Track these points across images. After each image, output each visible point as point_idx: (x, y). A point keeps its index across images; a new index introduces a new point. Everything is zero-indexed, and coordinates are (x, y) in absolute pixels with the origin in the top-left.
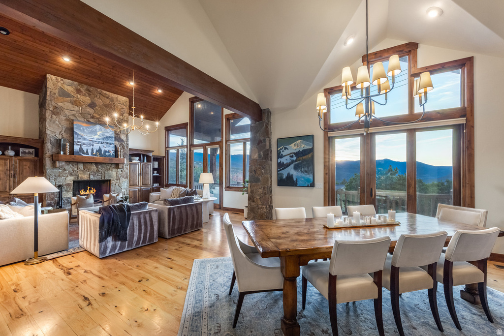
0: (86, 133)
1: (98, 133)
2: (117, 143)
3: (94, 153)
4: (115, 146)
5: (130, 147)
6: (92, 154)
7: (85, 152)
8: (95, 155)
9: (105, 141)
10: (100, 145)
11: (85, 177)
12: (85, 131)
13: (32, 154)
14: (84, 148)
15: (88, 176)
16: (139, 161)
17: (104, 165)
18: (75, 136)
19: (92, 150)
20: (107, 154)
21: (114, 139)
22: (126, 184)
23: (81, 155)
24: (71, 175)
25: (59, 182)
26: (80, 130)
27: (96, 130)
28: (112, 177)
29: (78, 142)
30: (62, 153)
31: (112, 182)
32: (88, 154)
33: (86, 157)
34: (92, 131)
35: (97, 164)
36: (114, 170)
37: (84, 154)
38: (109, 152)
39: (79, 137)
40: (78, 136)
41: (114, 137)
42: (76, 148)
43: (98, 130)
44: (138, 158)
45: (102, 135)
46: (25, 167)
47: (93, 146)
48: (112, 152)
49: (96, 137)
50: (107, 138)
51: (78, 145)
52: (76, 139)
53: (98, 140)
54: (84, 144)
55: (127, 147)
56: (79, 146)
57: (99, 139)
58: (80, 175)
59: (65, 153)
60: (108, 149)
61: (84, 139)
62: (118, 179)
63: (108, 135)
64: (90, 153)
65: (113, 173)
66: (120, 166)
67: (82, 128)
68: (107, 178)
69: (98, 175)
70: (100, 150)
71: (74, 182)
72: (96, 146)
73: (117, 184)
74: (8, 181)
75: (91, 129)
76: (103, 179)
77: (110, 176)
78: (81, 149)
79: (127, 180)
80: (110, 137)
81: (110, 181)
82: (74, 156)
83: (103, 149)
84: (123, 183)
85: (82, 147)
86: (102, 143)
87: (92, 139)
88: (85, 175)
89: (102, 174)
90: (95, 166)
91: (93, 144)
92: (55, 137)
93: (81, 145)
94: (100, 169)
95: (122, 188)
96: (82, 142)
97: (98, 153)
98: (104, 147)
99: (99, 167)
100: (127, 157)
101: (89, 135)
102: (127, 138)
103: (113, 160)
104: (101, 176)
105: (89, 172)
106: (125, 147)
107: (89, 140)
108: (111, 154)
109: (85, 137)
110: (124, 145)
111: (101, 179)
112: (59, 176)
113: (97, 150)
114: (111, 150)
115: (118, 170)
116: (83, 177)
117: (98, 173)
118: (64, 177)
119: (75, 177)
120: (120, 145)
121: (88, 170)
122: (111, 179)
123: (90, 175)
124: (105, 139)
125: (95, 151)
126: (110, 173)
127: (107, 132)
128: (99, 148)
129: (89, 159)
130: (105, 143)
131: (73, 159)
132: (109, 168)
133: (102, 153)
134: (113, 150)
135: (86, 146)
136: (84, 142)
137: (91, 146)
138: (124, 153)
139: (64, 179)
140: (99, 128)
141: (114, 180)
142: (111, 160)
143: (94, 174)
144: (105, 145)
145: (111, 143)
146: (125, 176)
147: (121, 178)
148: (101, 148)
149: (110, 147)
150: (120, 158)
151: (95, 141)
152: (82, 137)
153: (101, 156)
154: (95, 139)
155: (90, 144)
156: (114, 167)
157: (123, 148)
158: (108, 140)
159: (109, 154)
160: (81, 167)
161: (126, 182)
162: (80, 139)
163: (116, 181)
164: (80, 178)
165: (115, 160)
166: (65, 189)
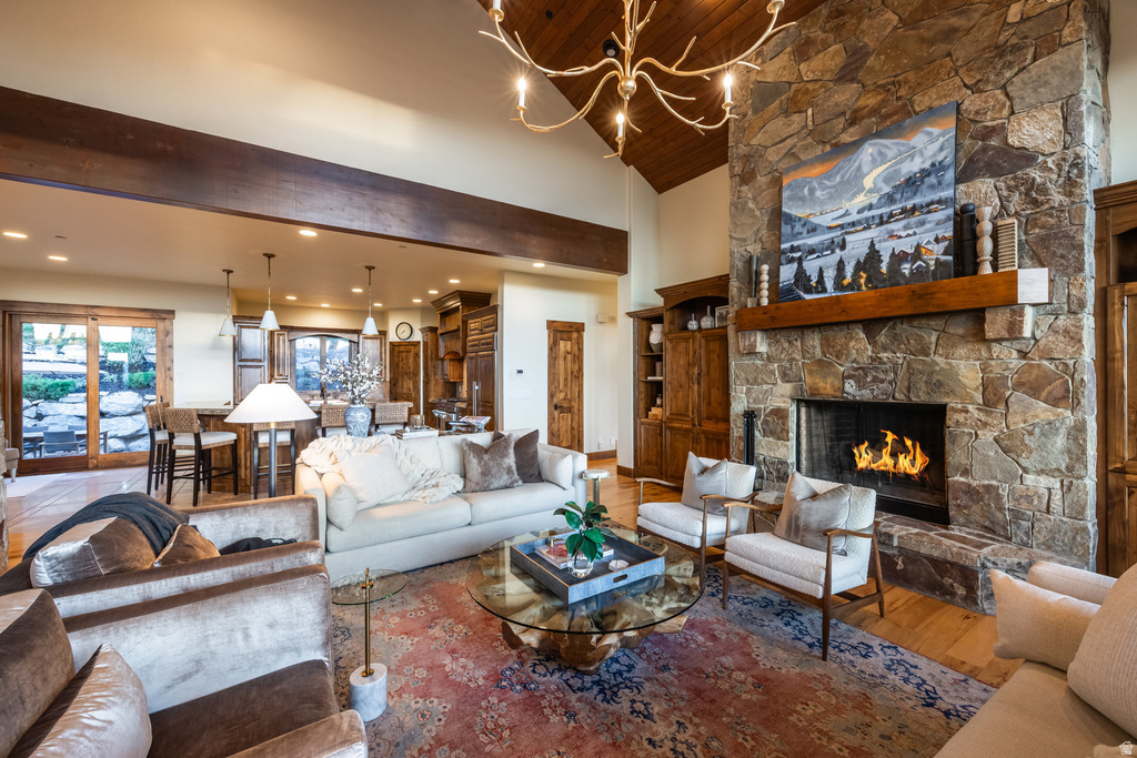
0: (823, 203)
1: (868, 182)
2: (984, 190)
3: (848, 280)
4: (962, 211)
6: (838, 285)
7: (813, 283)
8: (854, 285)
9: (897, 207)
10: (873, 233)
11: (825, 386)
12: (819, 192)
14: (811, 266)
15: (837, 383)
17: (903, 329)
18: (786, 229)
19: (841, 266)
20: (906, 268)
21: (951, 175)
22: (1059, 442)
23: (800, 298)
24: (785, 377)
25: (755, 402)
26: (802, 199)
27: (859, 168)
28: (952, 392)
29: (793, 249)
30: (751, 302)
31: (955, 418)
32: (824, 290)
34: (842, 182)
35: (871, 325)
36: (962, 351)
37: (809, 290)
38: (917, 254)
39: (798, 228)
40: (793, 227)
41: (948, 161)
42: (787, 273)
43: (865, 169)
45: (887, 180)
47: (843, 248)
48: (936, 253)
49: (861, 200)
50: (913, 183)
51: (791, 261)
52: (787, 241)
53: (867, 214)
54: (812, 251)
56: (795, 265)
57: (871, 207)
58: (809, 380)
59: (758, 302)
60: (914, 241)
61: (813, 230)
62: (994, 401)
63: (914, 166)
64: (829, 284)
65: (965, 368)
66: (996, 323)
67: (806, 191)
68: (921, 396)
69: (875, 380)
70: (873, 255)
72: (858, 245)
73: (987, 436)
74: (691, 390)
75: (838, 179)
76: (900, 397)
77: (940, 384)
78: (801, 276)
79: (1072, 416)
80: (926, 173)
81: (937, 411)
82: (777, 308)
83: (884, 249)
84: (1031, 433)
85: (804, 264)
86: (885, 219)
87: (842, 216)
88: (825, 378)
89: (896, 374)
90: (862, 335)
91: (844, 240)
92: (745, 253)
93: (800, 260)
94: (885, 349)
95: (1025, 463)
96: (804, 244)
97: (862, 273)
98: (891, 236)
99: (882, 338)
100: (1062, 257)
101: (829, 207)
102: (1071, 119)
103: (938, 295)
104: (890, 383)
105: (841, 365)
106: (1043, 190)
107: (830, 228)
108: (932, 263)
109: (815, 220)
110: (1039, 180)
111: (891, 400)
112: (755, 382)
113: (858, 262)
114: (929, 242)
115: (990, 350)
116: (821, 384)
117: (876, 369)
118: (767, 383)
119: (794, 388)
120: (1005, 193)
121: (837, 357)
122: (945, 400)
123: (845, 377)
124: (898, 196)
125: (849, 270)
126: (937, 368)
127: (909, 156)
128: (868, 251)
129: (822, 309)
130: (901, 214)
131: (773, 318)
132: (934, 339)
133: (884, 270)
134: (944, 239)
135: (818, 257)
136: (813, 241)
137: (838, 251)
138: (1043, 232)
139: (766, 391)
140: (871, 155)
141: (967, 412)
142: (921, 296)
143: (859, 374)
144: (895, 226)
145: (928, 205)
146: (1049, 388)
147: (1018, 398)
148: (877, 247)
149: (927, 226)
150: (991, 272)
151: (853, 224)
152: (804, 225)
153: (876, 287)
154: (855, 212)
155: (831, 246)
156: (961, 331)
157: (1035, 203)
158: (915, 194)
159: (920, 266)
160: (814, 347)
161: (1063, 431)
162: (799, 237)
163: (976, 414)
164: (810, 389)
165: (952, 292)
166: (771, 425)
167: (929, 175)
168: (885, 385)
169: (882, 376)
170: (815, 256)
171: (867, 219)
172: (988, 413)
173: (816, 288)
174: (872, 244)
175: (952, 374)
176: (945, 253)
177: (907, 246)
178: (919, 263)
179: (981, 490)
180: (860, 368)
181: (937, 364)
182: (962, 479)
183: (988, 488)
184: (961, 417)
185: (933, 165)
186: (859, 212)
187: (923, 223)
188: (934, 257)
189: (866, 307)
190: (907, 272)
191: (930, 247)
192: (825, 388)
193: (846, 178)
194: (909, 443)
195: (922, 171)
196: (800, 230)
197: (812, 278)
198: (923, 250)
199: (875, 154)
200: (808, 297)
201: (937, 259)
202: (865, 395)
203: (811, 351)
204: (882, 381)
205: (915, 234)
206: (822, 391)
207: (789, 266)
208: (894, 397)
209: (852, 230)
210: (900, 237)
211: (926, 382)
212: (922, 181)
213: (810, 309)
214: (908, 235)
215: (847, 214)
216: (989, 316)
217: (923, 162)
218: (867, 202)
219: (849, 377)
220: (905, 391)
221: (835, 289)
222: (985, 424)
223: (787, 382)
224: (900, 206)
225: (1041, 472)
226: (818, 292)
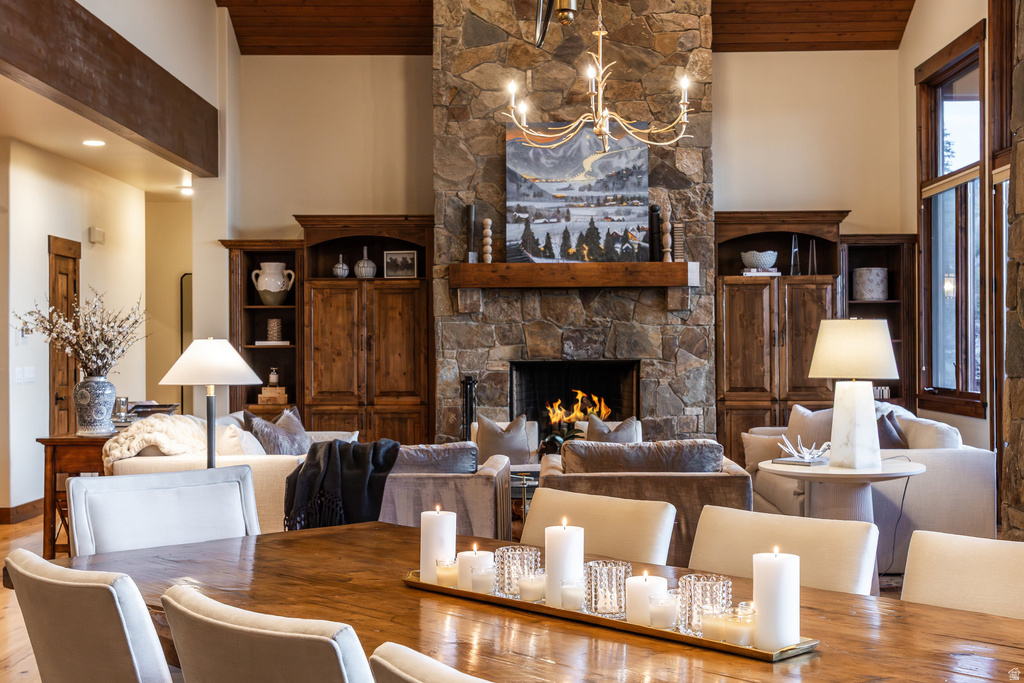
0: (547, 171)
1: (587, 164)
2: (663, 196)
3: (573, 250)
4: (653, 210)
5: (719, 204)
6: (565, 253)
7: (541, 246)
8: (578, 255)
9: (610, 194)
10: (592, 212)
11: (546, 348)
12: (543, 160)
13: (410, 267)
14: (539, 230)
15: (557, 345)
16: (776, 273)
17: (611, 298)
18: (511, 187)
19: (566, 235)
20: (618, 247)
21: (645, 180)
22: (702, 382)
23: (528, 260)
24: (505, 340)
25: (469, 366)
26: (527, 160)
27: (579, 149)
28: (644, 350)
29: (520, 210)
30: (472, 257)
31: (645, 370)
32: (552, 256)
33: (541, 267)
34: (563, 157)
35: (587, 293)
36: (650, 318)
37: (537, 254)
38: (625, 239)
39: (523, 189)
40: (519, 187)
41: (644, 168)
42: (514, 233)
43: (585, 151)
44: (770, 257)
45: (603, 168)
46: (390, 313)
47: (568, 219)
48: (638, 239)
49: (581, 179)
50: (621, 177)
51: (518, 221)
52: (513, 199)
53: (586, 193)
54: (538, 216)
55: (707, 207)
56: (522, 226)
57: (590, 188)
58: (529, 342)
59: (481, 259)
60: (623, 225)
61: (540, 195)
62: (669, 356)
63: (622, 164)
64: (556, 250)
65: (651, 329)
66: (674, 298)
67: (531, 154)
68: (623, 355)
69: (590, 341)
70: (591, 234)
71: (515, 365)
72: (581, 218)
73: (664, 382)
74: (355, 358)
76: (609, 355)
77: (636, 344)
78: (527, 236)
79: (708, 364)
80: (630, 173)
81: (635, 365)
82: (507, 268)
83: (602, 228)
84: (688, 378)
85: (532, 226)
86: (602, 202)
87: (565, 189)
88: (545, 340)
89: (606, 336)
90: (579, 301)
91: (568, 212)
92: (456, 199)
93: (527, 222)
94: (597, 314)
95: (686, 399)
96: (531, 207)
97: (584, 246)
98: (607, 218)
99: (595, 304)
100: (704, 256)
101: (554, 177)
102: (707, 163)
103: (643, 274)
104: (601, 343)
105: (560, 328)
106: (694, 208)
107: (555, 197)
108: (636, 246)
109: (543, 186)
110: (692, 199)
111: (602, 359)
112: (471, 346)
113: (581, 234)
114: (633, 230)
115: (666, 318)
116: (542, 346)
117: (590, 331)
118: (484, 347)
119: (515, 351)
120: (674, 203)
121: (557, 319)
122: (640, 357)
123: (563, 339)
124: (611, 185)
125: (574, 241)
126: (635, 331)
127: (618, 153)
128: (589, 227)
129: (553, 273)
130: (613, 200)
131: (503, 277)
132: (632, 307)
133: (602, 246)
134: (643, 229)
135: (545, 222)
136: (539, 205)
137: (563, 221)
138: (694, 236)
139: (483, 355)
140: (589, 141)
141: (653, 365)
142: (631, 273)
143: (577, 336)
144: (610, 210)
145: (633, 198)
146: (698, 345)
147: (681, 352)
148: (596, 225)
149: (632, 216)
150: (670, 261)
151: (577, 199)
152: (530, 187)
153: (595, 260)
154: (577, 188)
155: (557, 215)
156: (649, 302)
157: (689, 214)
158: (623, 187)
159: (627, 247)
160: (535, 309)
161: (704, 374)
162: (526, 198)
163: (659, 366)
164: (531, 351)
165: (651, 273)
166: (488, 392)
167: (631, 175)
168: (598, 345)
169: (595, 337)
170: (542, 221)
171: (588, 198)
172: (665, 365)
173: (544, 252)
174: (592, 223)
175: (644, 335)
176: (644, 241)
177: (618, 229)
178: (627, 245)
179: (662, 424)
180: (577, 331)
181: (635, 327)
182: (650, 418)
183: (667, 421)
184: (648, 369)
185: (634, 167)
186: (581, 189)
187: (629, 213)
188: (637, 242)
189: (591, 276)
190: (619, 250)
191: (634, 233)
192: (546, 350)
193: (568, 154)
194: (595, 399)
195: (627, 169)
196: (527, 192)
197: (540, 242)
198: (630, 235)
199: (592, 142)
200: (537, 260)
201: (639, 245)
202: (582, 355)
203: (532, 313)
204: (595, 342)
205: (624, 220)
206: (544, 353)
207: (516, 225)
208: (604, 356)
209: (575, 204)
210: (613, 220)
211: (627, 343)
212: (627, 178)
213: (542, 273)
214: (619, 220)
215: (569, 188)
216: (670, 293)
217: (628, 163)
218: (586, 183)
219: (568, 339)
220: (612, 350)
221: (562, 257)
222: (664, 373)
223: (507, 344)
224: (612, 194)
225: (694, 405)
226: (547, 257)
